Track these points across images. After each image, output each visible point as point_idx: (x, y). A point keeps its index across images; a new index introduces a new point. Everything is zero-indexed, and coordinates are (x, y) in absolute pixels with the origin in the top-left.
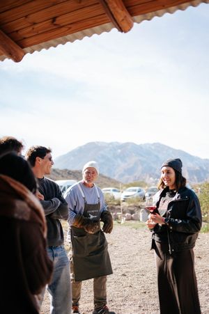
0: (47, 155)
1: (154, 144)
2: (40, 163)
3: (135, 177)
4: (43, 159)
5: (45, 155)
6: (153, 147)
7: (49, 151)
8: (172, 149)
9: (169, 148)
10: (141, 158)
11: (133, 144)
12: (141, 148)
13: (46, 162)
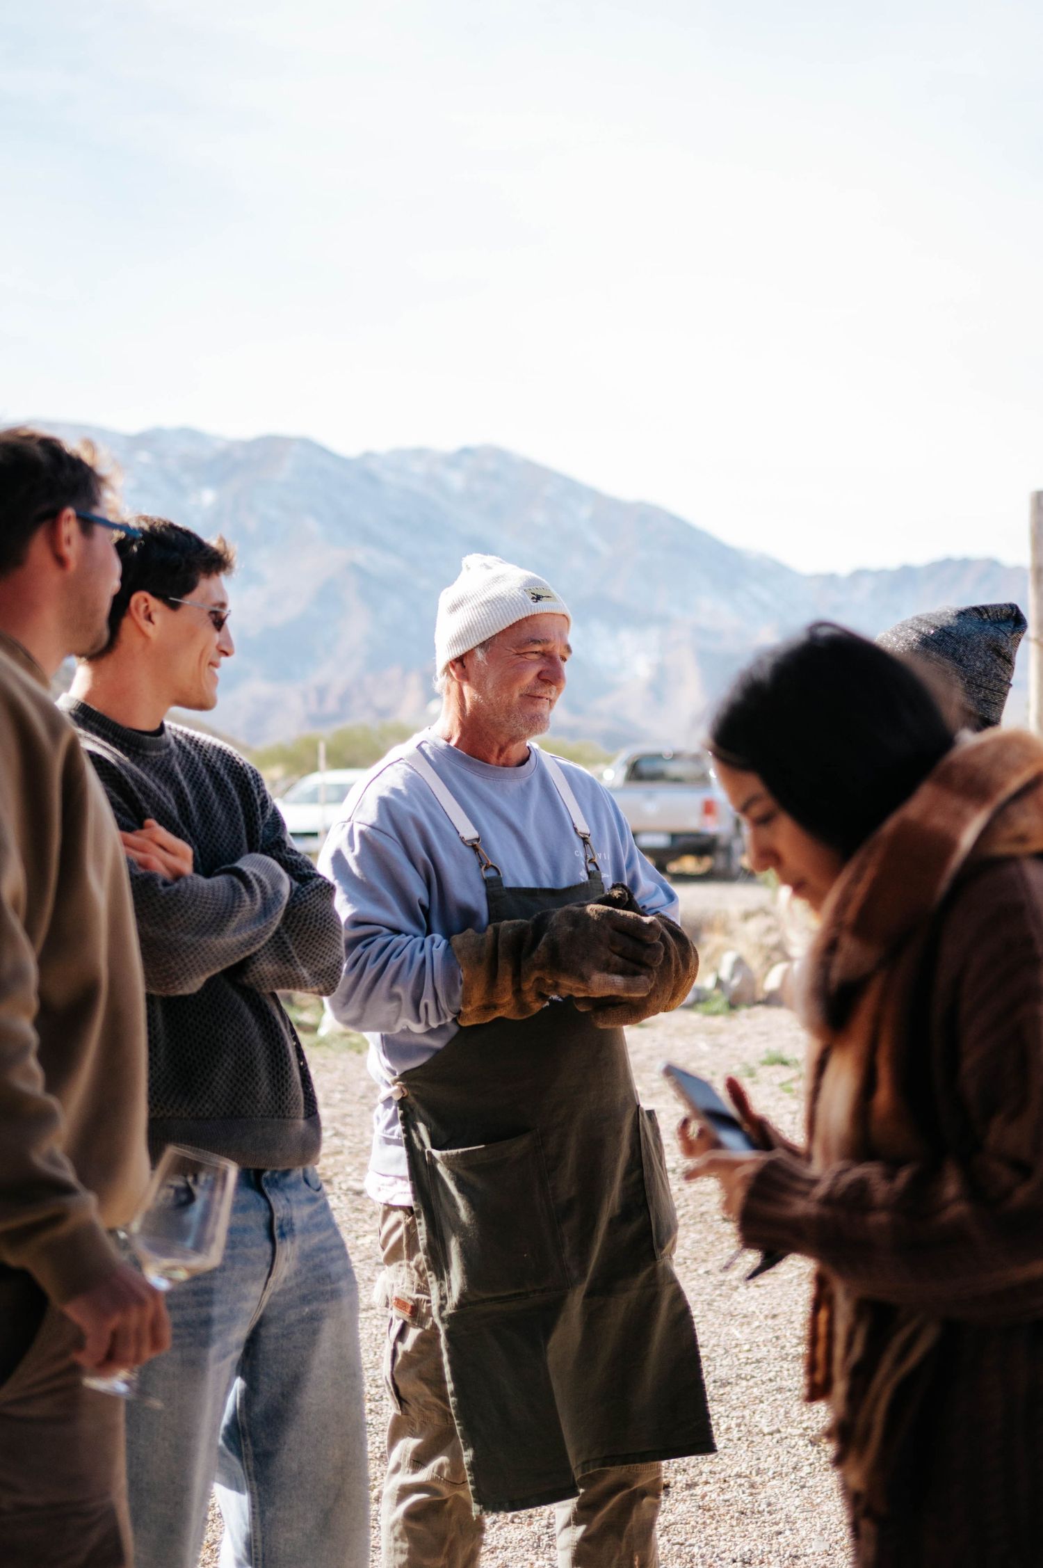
0: (207, 588)
1: (465, 451)
2: (149, 629)
3: (322, 693)
4: (174, 606)
5: (188, 587)
6: (456, 480)
7: (215, 562)
8: (595, 496)
9: (573, 489)
10: (361, 555)
11: (307, 443)
12: (371, 479)
13: (192, 634)
